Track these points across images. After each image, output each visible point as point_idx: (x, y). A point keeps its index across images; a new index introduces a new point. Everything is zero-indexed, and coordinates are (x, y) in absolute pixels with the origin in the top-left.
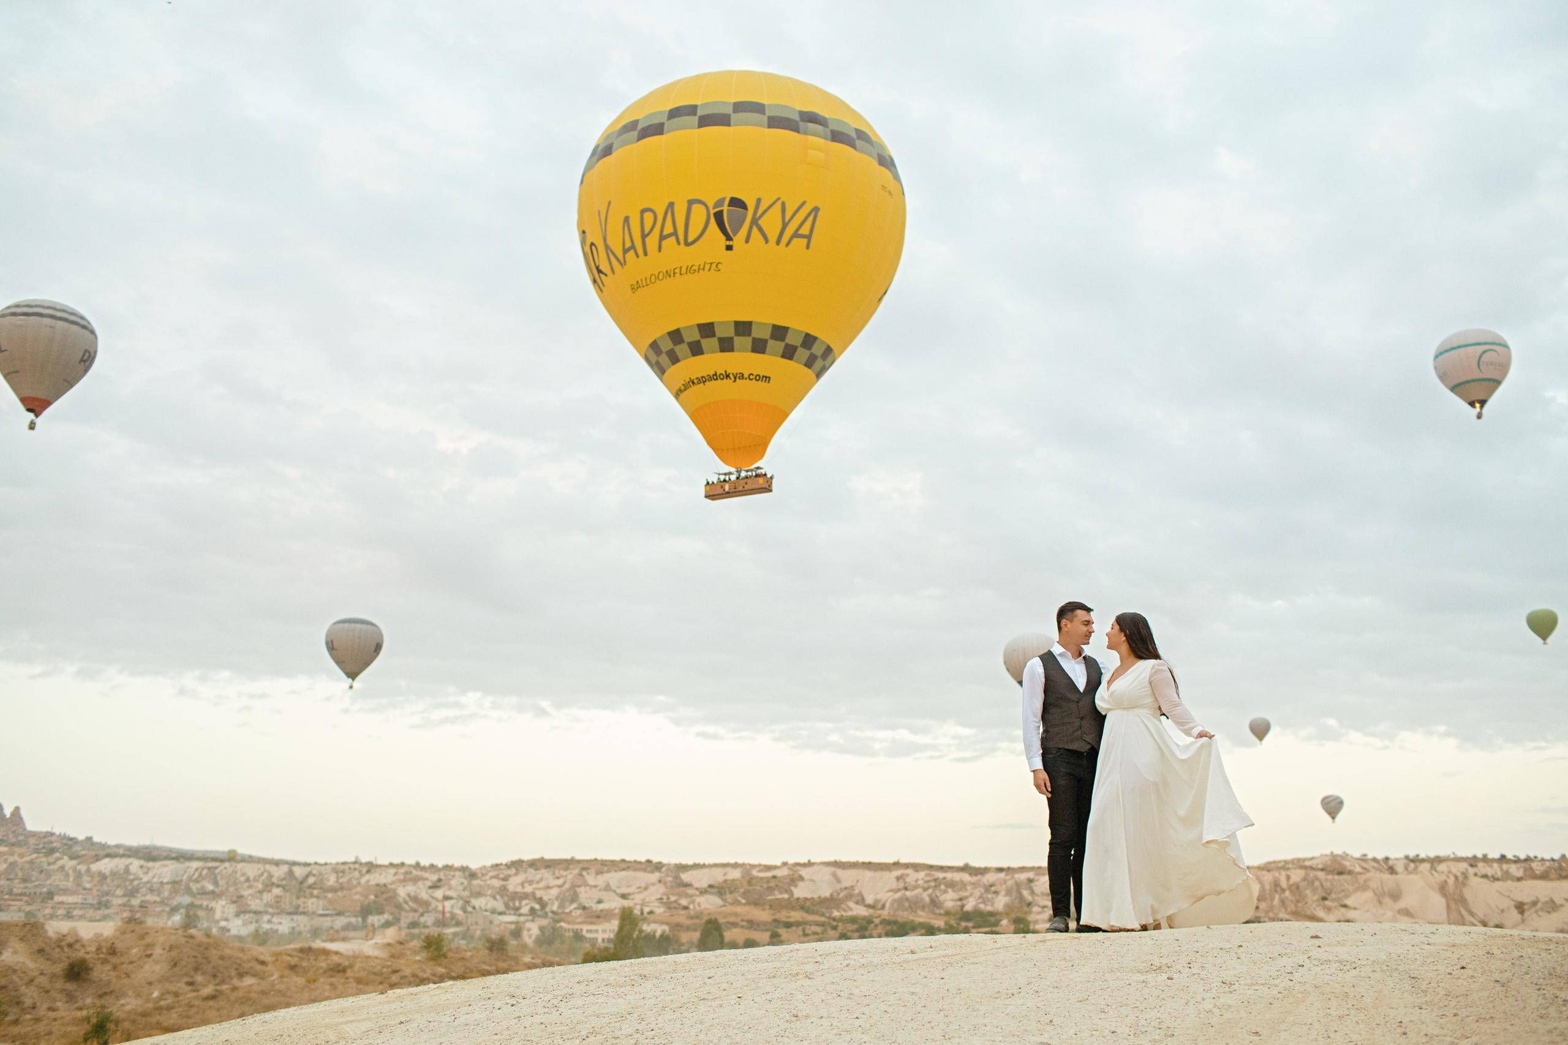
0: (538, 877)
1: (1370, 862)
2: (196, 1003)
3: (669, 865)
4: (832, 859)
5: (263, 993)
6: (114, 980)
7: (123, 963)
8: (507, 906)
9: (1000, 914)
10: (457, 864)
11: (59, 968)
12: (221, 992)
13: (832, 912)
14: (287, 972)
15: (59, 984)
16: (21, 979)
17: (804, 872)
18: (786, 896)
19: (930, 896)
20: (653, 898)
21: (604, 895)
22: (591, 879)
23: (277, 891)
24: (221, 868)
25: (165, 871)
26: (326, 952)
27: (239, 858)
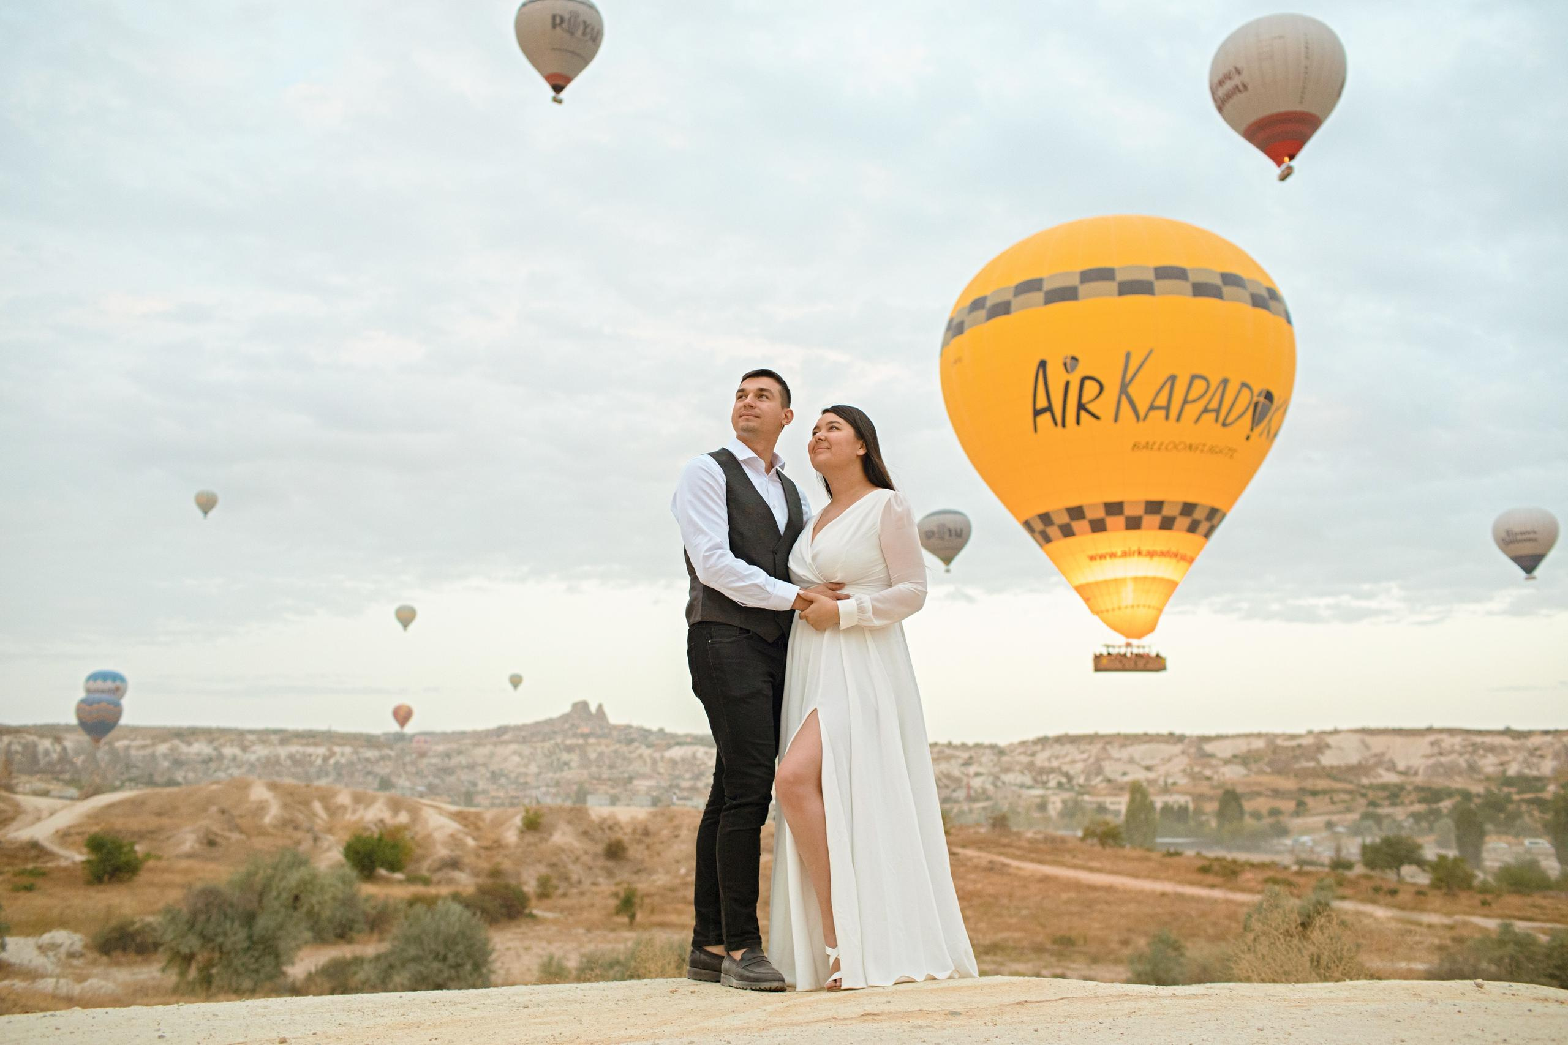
0: (1064, 752)
3: (1191, 736)
6: (647, 858)
7: (654, 843)
8: (1035, 781)
9: (1548, 779)
10: (987, 742)
11: (600, 848)
13: (1361, 779)
15: (601, 862)
16: (569, 857)
17: (1330, 740)
18: (1312, 764)
19: (1467, 761)
20: (1177, 769)
21: (1128, 768)
22: (1115, 752)
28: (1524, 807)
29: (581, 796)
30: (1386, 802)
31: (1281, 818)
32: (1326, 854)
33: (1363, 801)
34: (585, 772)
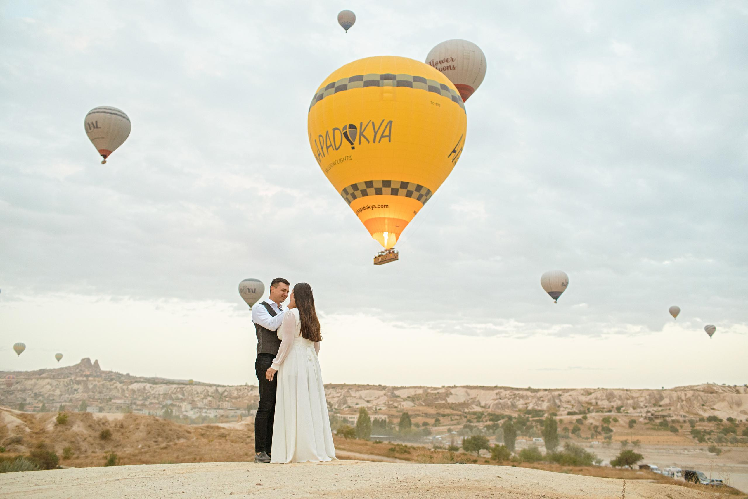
0: (329, 392)
1: (727, 387)
2: (158, 450)
3: (389, 387)
4: (465, 384)
5: (188, 446)
6: (122, 440)
7: (126, 432)
9: (545, 411)
11: (97, 434)
12: (169, 446)
13: (465, 410)
14: (200, 437)
15: (98, 441)
16: (81, 438)
17: (452, 391)
18: (443, 402)
19: (511, 402)
20: (382, 402)
21: (359, 401)
22: (353, 393)
23: (210, 398)
24: (186, 388)
25: (161, 389)
26: (218, 428)
27: (194, 383)
28: (534, 424)
29: (84, 406)
30: (475, 420)
31: (428, 427)
32: (447, 444)
33: (465, 420)
34: (86, 395)
